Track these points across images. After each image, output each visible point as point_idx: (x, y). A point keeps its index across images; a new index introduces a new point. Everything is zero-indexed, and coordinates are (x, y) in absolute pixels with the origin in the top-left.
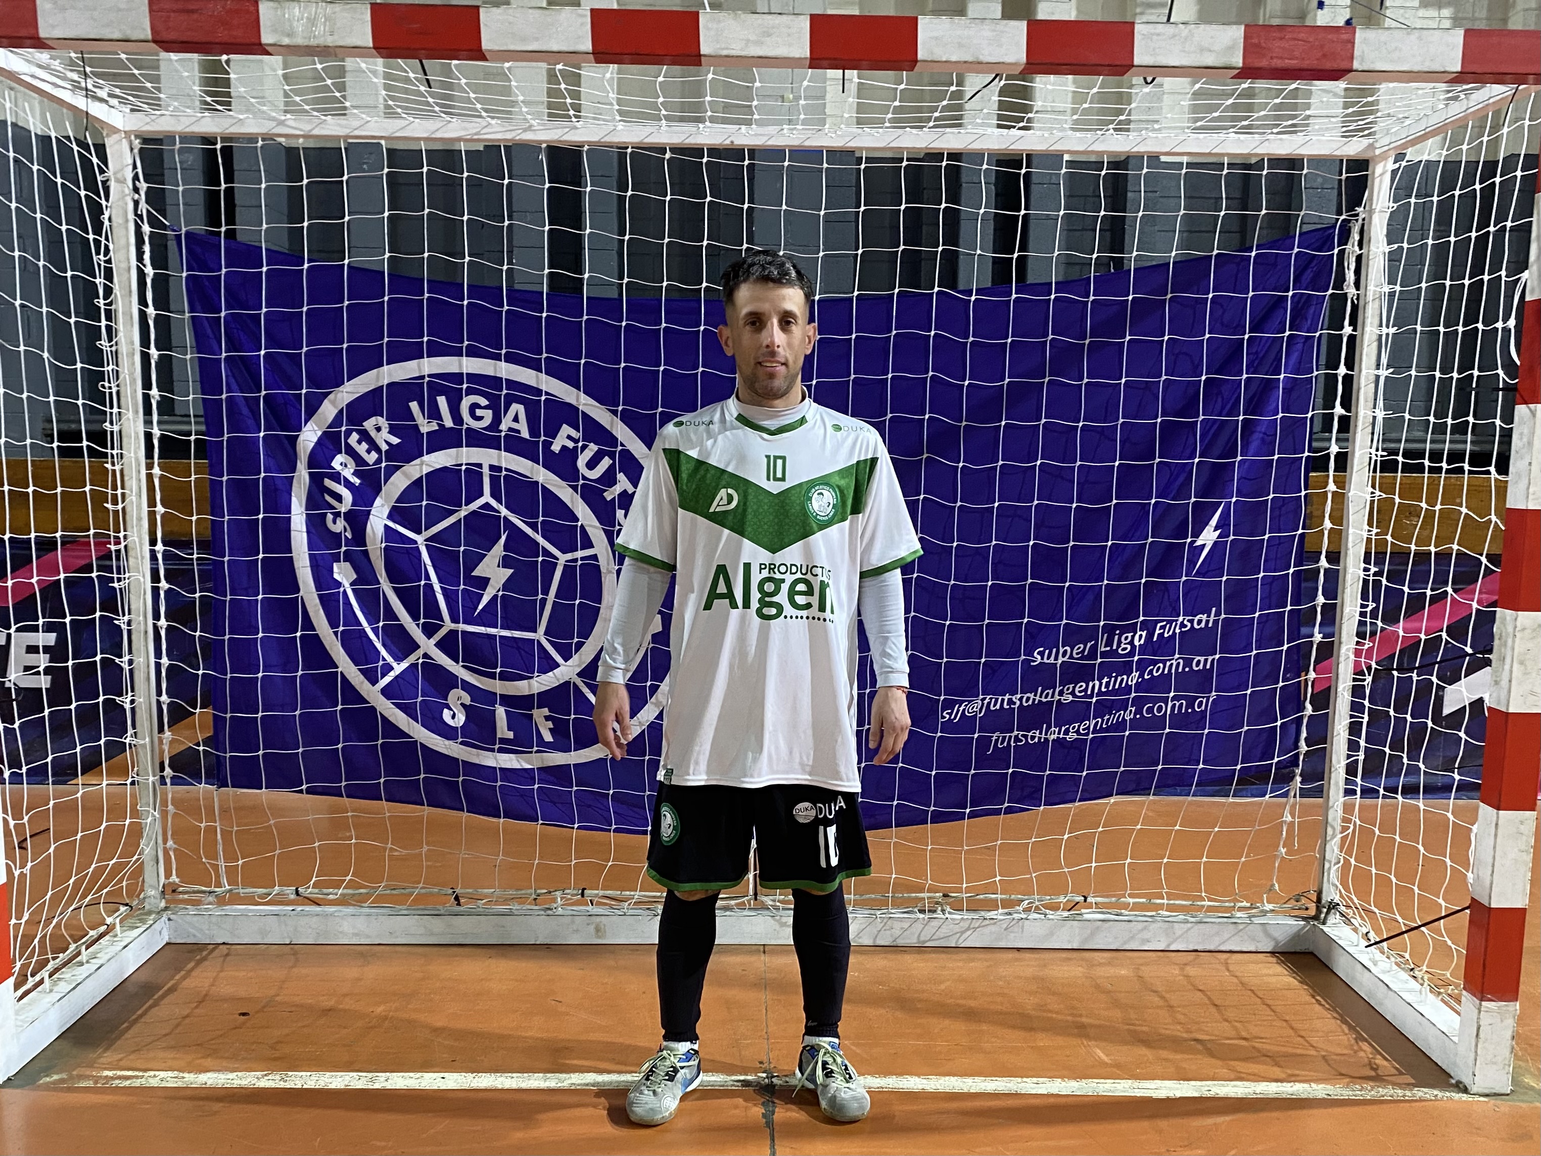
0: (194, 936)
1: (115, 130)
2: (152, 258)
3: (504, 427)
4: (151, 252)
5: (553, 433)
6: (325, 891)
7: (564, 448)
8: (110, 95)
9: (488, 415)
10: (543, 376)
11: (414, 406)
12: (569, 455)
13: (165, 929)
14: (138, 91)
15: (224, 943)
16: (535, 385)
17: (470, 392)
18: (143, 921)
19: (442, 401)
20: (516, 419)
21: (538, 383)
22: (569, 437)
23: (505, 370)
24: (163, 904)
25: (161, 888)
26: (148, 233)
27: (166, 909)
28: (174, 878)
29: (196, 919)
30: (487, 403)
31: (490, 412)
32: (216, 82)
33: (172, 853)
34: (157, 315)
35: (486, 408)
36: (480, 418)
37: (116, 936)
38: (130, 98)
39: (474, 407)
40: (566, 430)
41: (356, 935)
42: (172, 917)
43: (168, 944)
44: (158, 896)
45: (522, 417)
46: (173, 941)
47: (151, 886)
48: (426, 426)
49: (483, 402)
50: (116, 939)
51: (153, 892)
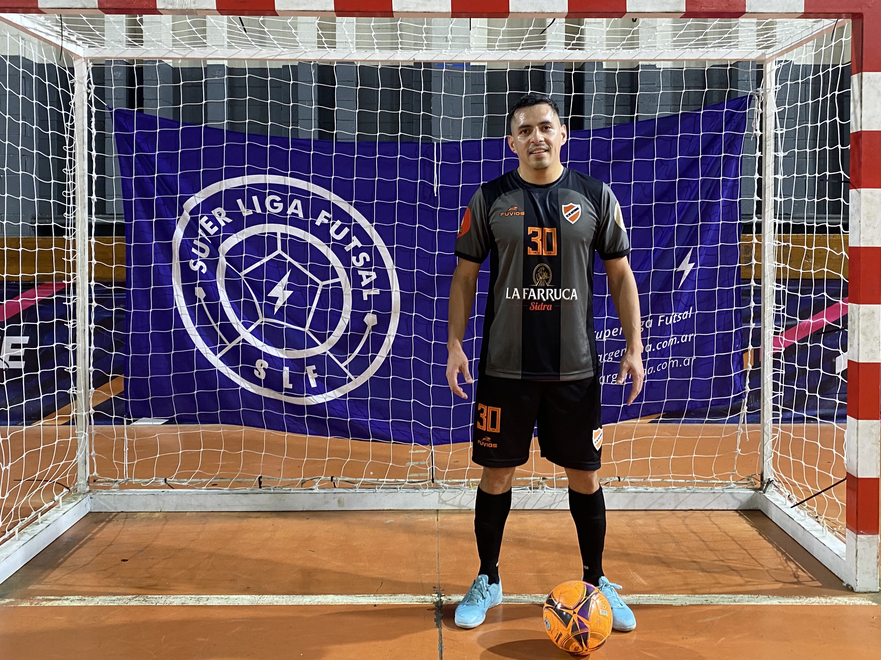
0: (105, 507)
1: (79, 57)
2: (96, 125)
3: (289, 212)
4: (95, 121)
5: (316, 216)
6: (182, 480)
7: (322, 224)
8: (77, 39)
9: (281, 206)
10: (311, 184)
11: (239, 201)
12: (326, 227)
13: (88, 503)
14: (93, 37)
15: (122, 512)
16: (306, 189)
17: (270, 194)
18: (76, 499)
19: (255, 198)
20: (296, 208)
21: (308, 188)
22: (326, 217)
23: (290, 181)
24: (88, 489)
25: (87, 479)
26: (94, 112)
27: (90, 491)
28: (95, 473)
29: (106, 497)
30: (280, 199)
31: (282, 204)
32: (135, 31)
33: (94, 459)
34: (97, 155)
35: (279, 202)
36: (276, 208)
37: (59, 507)
38: (88, 40)
39: (273, 201)
40: (324, 213)
41: (200, 506)
42: (92, 496)
43: (90, 512)
44: (85, 484)
45: (300, 206)
46: (93, 511)
47: (81, 478)
48: (246, 213)
49: (278, 199)
50: (59, 511)
51: (82, 482)
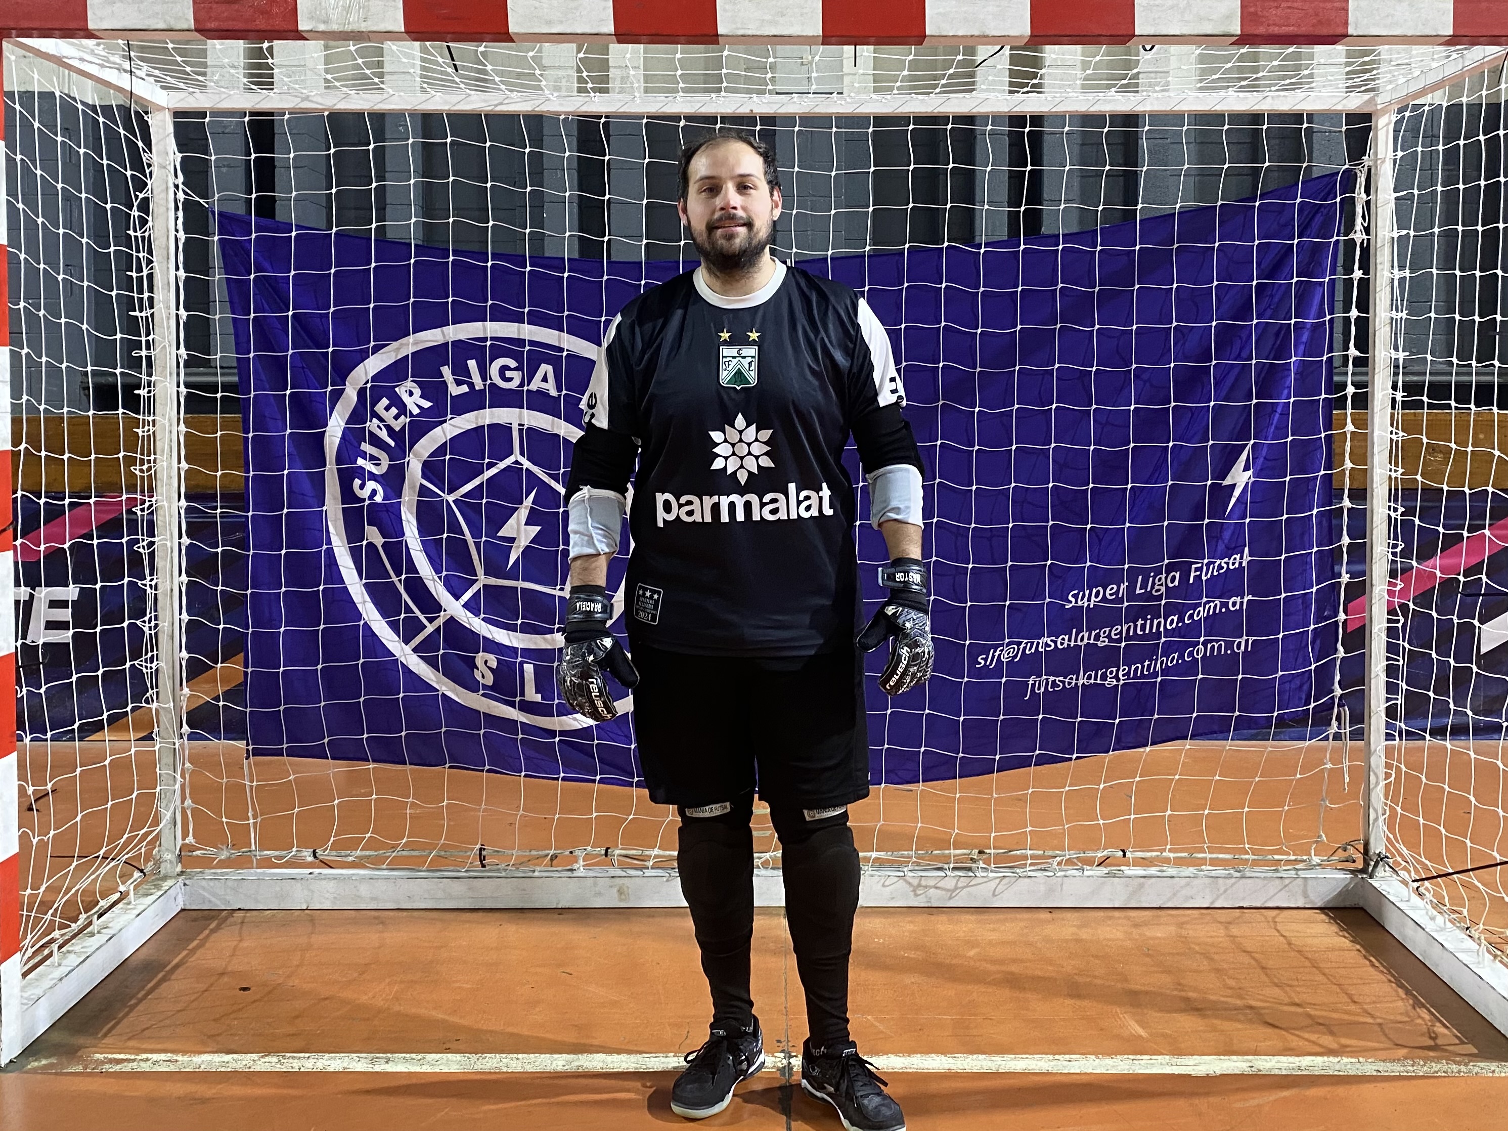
0: (210, 901)
1: (160, 108)
3: (532, 387)
6: (343, 853)
9: (517, 377)
10: (565, 335)
11: (445, 370)
13: (180, 895)
15: (240, 909)
18: (158, 887)
19: (472, 364)
20: (545, 379)
24: (179, 868)
25: (177, 852)
27: (182, 873)
28: (191, 841)
29: (212, 883)
30: (516, 365)
31: (520, 373)
32: (259, 66)
33: (189, 814)
34: (187, 277)
35: (515, 369)
36: (510, 379)
37: (129, 903)
39: (504, 369)
41: (375, 899)
42: (187, 882)
43: (183, 910)
44: (175, 860)
45: (551, 376)
46: (187, 908)
47: (167, 850)
48: (457, 389)
49: (513, 364)
50: (129, 907)
51: (169, 857)
